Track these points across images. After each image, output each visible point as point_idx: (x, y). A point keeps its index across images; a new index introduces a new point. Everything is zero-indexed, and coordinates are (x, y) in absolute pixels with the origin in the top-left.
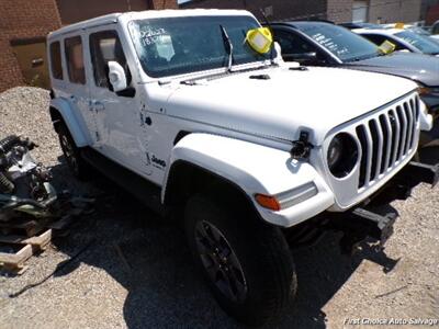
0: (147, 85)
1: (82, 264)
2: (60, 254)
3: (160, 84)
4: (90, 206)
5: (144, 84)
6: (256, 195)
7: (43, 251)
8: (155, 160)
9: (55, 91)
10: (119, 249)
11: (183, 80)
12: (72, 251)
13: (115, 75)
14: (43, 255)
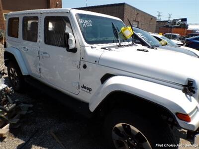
0: (86, 47)
1: (33, 146)
2: (16, 139)
3: (92, 47)
4: (29, 109)
5: (85, 46)
6: (177, 114)
7: (5, 138)
8: (84, 87)
9: (7, 43)
10: (54, 136)
11: (102, 47)
12: (25, 137)
13: (72, 40)
14: (5, 140)
